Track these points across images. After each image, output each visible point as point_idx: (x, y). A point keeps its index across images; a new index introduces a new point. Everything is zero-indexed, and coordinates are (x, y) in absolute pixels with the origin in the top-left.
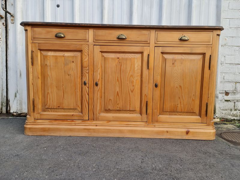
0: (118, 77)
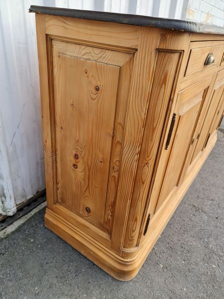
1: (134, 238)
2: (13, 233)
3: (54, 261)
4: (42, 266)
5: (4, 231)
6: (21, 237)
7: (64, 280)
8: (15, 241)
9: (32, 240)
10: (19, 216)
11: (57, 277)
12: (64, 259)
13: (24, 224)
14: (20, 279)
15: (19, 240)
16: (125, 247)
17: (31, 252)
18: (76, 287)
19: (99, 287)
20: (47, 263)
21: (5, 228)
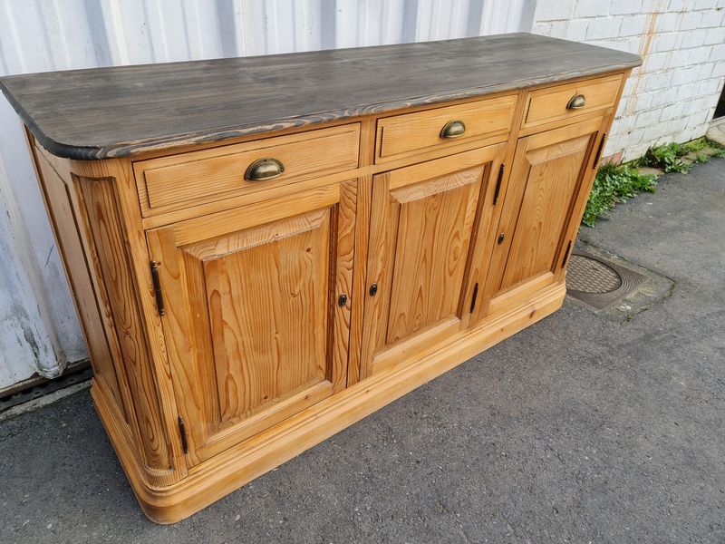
0: (425, 250)
1: (158, 452)
2: (46, 407)
3: (75, 465)
4: (54, 467)
5: (35, 401)
6: (53, 416)
7: (71, 495)
8: (41, 420)
9: (64, 425)
10: (71, 383)
11: (64, 489)
12: (93, 466)
13: (69, 397)
14: (14, 477)
15: (46, 421)
16: (150, 466)
17: (51, 442)
18: (81, 511)
19: (114, 521)
20: (64, 465)
21: (42, 396)
